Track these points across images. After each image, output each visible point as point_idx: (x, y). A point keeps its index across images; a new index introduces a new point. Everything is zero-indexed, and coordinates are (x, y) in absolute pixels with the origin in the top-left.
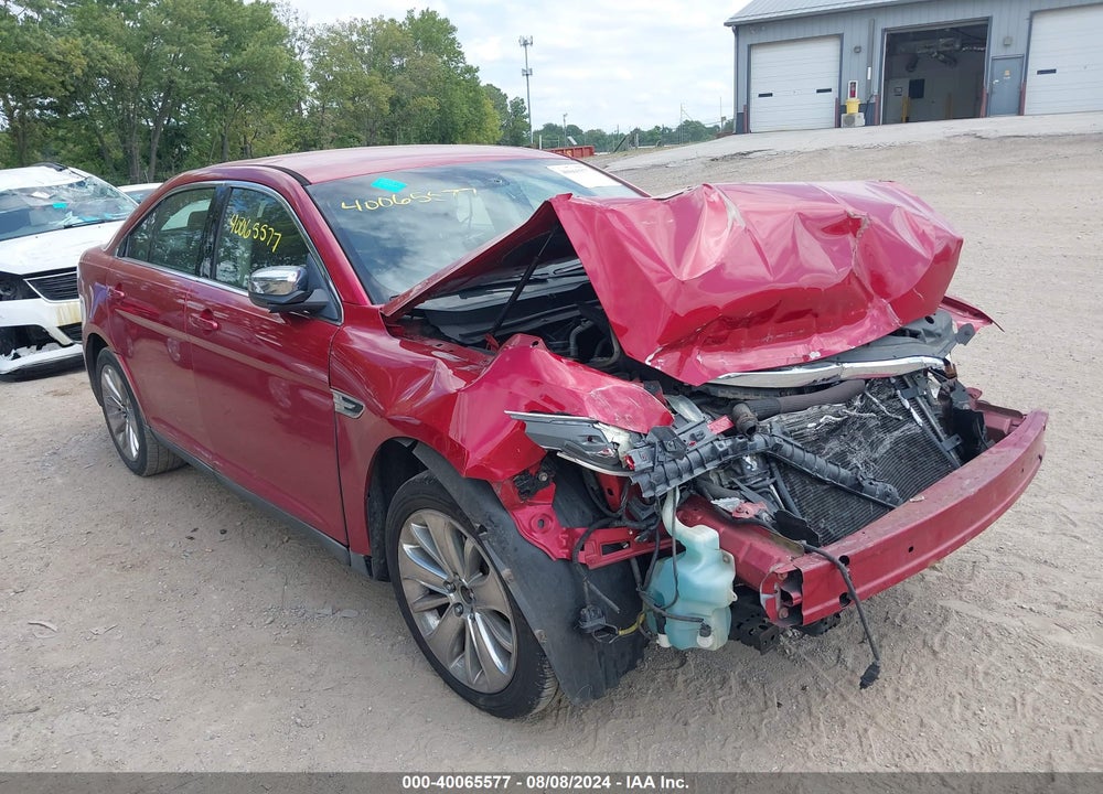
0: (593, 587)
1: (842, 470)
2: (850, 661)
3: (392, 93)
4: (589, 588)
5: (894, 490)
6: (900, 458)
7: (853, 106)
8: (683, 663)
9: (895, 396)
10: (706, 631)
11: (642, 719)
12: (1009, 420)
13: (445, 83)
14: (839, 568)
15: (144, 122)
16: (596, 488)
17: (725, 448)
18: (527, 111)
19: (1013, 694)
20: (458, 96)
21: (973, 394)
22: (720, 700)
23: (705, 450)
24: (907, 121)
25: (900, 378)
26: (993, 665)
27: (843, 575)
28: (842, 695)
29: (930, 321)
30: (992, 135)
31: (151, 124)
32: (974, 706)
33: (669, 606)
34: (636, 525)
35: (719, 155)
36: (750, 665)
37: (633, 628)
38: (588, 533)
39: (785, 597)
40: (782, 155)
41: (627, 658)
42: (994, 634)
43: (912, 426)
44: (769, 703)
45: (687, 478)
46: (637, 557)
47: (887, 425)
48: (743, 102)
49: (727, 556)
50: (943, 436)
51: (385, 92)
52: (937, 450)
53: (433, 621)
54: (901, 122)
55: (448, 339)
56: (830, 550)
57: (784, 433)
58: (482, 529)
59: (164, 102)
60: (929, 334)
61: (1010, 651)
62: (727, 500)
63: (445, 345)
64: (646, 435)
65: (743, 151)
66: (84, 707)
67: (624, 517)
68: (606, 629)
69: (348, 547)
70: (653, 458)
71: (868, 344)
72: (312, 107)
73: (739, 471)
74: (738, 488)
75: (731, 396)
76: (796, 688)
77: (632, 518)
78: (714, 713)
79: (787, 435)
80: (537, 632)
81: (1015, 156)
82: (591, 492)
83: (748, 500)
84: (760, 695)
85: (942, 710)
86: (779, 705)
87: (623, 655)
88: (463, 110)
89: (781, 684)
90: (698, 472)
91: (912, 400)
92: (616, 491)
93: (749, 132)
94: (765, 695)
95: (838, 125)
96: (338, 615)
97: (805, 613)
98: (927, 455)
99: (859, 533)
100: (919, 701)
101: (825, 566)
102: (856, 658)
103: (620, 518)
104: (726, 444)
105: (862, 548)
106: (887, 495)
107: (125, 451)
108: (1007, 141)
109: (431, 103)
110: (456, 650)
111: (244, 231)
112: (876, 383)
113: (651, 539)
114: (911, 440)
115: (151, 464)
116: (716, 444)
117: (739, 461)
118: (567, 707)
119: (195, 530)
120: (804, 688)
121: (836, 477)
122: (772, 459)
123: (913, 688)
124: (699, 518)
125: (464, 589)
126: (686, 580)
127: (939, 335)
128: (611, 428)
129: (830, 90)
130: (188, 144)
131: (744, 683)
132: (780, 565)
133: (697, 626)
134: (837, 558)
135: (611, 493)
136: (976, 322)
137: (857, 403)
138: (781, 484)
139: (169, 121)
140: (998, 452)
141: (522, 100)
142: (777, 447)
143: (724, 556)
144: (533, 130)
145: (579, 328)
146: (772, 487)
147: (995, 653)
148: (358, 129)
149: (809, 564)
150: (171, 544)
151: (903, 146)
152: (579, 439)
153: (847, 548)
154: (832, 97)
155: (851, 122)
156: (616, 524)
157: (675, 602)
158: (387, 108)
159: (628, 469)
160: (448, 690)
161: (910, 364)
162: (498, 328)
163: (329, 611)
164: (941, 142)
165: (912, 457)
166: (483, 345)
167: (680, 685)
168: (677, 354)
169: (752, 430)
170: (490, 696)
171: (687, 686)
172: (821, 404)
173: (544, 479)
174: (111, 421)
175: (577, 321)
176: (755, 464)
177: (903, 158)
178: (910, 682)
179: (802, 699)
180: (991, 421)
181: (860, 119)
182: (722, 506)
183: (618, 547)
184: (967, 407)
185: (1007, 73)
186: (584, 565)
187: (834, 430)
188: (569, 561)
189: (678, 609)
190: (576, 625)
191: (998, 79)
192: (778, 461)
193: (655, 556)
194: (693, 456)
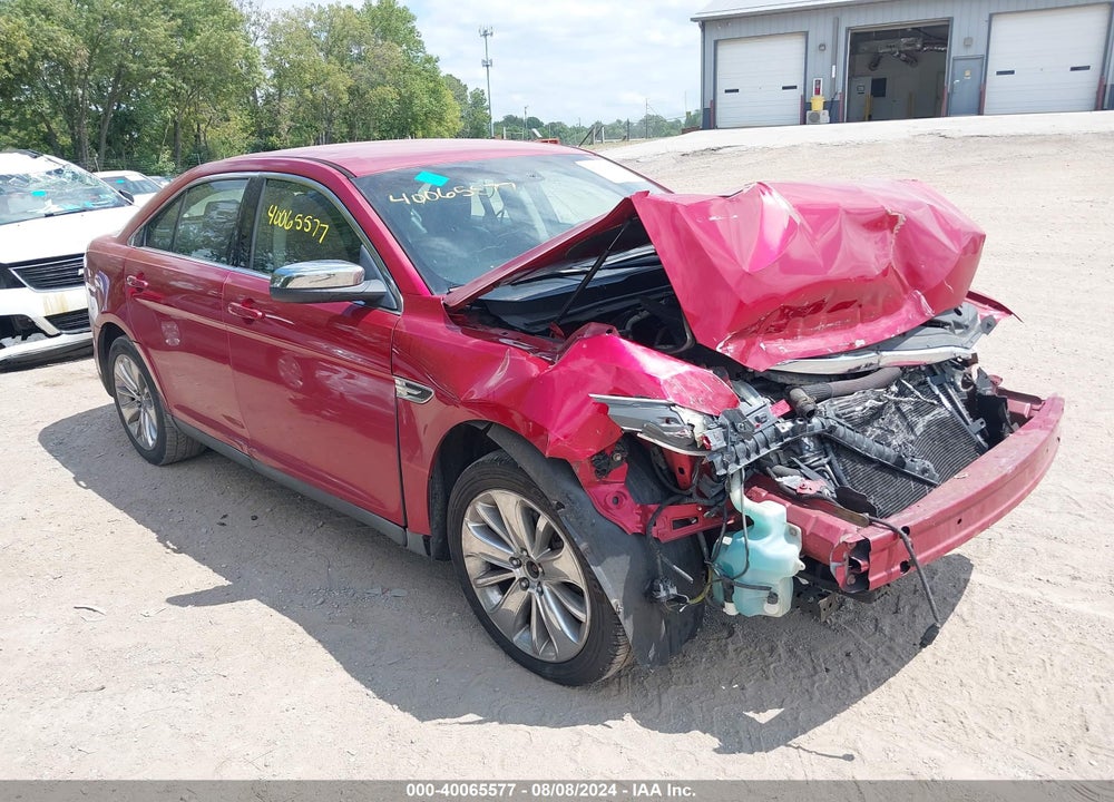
0: (666, 560)
1: (887, 449)
2: (887, 630)
3: (350, 82)
4: (662, 562)
5: (931, 466)
6: (933, 440)
7: (818, 104)
8: (731, 633)
9: (925, 383)
10: (773, 598)
11: (700, 684)
12: (1029, 404)
13: (404, 72)
14: (901, 537)
15: (93, 108)
16: (664, 467)
17: (787, 429)
18: (487, 103)
19: (1041, 656)
20: (418, 86)
21: (994, 382)
22: (772, 667)
23: (769, 432)
24: (870, 119)
25: (930, 367)
26: (1020, 630)
27: (906, 543)
28: (883, 660)
29: (959, 313)
30: (956, 135)
31: (100, 110)
32: (1008, 668)
33: (738, 577)
34: (706, 502)
35: (689, 151)
36: (795, 634)
37: (700, 598)
38: (660, 509)
39: (854, 565)
40: (753, 150)
41: (690, 627)
42: (1017, 602)
43: (942, 410)
44: (818, 669)
45: (754, 457)
46: (704, 532)
47: (919, 409)
48: (709, 97)
49: (795, 530)
50: (969, 420)
51: (342, 81)
52: (965, 433)
53: (495, 597)
54: (864, 120)
55: (512, 328)
56: (891, 521)
57: (837, 416)
58: (560, 506)
59: (114, 87)
60: (958, 325)
61: (1034, 618)
62: (790, 477)
63: (510, 333)
64: (718, 417)
65: (712, 147)
66: (151, 685)
67: (695, 495)
68: (678, 599)
69: (405, 528)
70: (726, 439)
71: (904, 334)
72: (268, 95)
73: (798, 451)
74: (798, 467)
75: (788, 382)
76: (840, 655)
77: (702, 495)
78: (767, 678)
79: (840, 418)
80: (613, 602)
81: (980, 155)
82: (657, 471)
83: (807, 478)
84: (808, 660)
85: (978, 671)
86: (827, 670)
87: (686, 625)
88: (424, 101)
89: (826, 651)
90: (764, 452)
91: (941, 387)
92: (687, 471)
93: (715, 127)
94: (813, 661)
95: (804, 122)
96: (388, 594)
97: (871, 579)
98: (957, 437)
99: (914, 506)
100: (956, 664)
101: (889, 535)
102: (892, 626)
103: (690, 496)
104: (787, 426)
105: (921, 519)
106: (925, 471)
107: (138, 440)
108: (971, 140)
109: (390, 93)
110: (519, 622)
111: (285, 221)
112: (908, 370)
113: (720, 514)
114: (941, 423)
115: (169, 453)
116: (777, 425)
117: (798, 442)
118: (627, 675)
119: (225, 516)
120: (848, 655)
121: (881, 454)
122: (827, 441)
123: (949, 653)
124: (764, 494)
125: (531, 565)
126: (757, 551)
127: (967, 327)
128: (687, 411)
129: (795, 87)
130: (138, 130)
131: (791, 651)
132: (850, 535)
133: (765, 594)
134: (899, 529)
135: (682, 471)
136: (996, 314)
137: (894, 388)
138: (835, 462)
139: (119, 107)
140: (1026, 434)
141: (482, 91)
142: (832, 429)
143: (791, 529)
144: (493, 122)
145: (636, 318)
146: (827, 466)
147: (1020, 620)
148: (315, 118)
149: (875, 534)
150: (204, 530)
151: (872, 144)
152: (658, 421)
153: (906, 520)
154: (797, 93)
155: (816, 120)
156: (687, 501)
157: (744, 572)
158: (345, 98)
159: (704, 448)
160: (510, 662)
161: (940, 353)
162: (565, 316)
163: (378, 591)
164: (907, 141)
165: (943, 439)
166: (546, 333)
167: (732, 654)
168: (744, 343)
169: (812, 413)
170: (557, 665)
171: (738, 654)
172: (864, 389)
173: (619, 458)
174: (123, 410)
175: (634, 310)
176: (812, 444)
177: (871, 156)
178: (945, 647)
179: (848, 664)
180: (1014, 406)
181: (825, 115)
182: (785, 483)
183: (686, 522)
184: (989, 393)
185: (968, 73)
186: (657, 539)
187: (877, 413)
188: (642, 536)
189: (747, 578)
190: (649, 595)
191: (959, 80)
192: (831, 441)
193: (724, 529)
194: (759, 437)
